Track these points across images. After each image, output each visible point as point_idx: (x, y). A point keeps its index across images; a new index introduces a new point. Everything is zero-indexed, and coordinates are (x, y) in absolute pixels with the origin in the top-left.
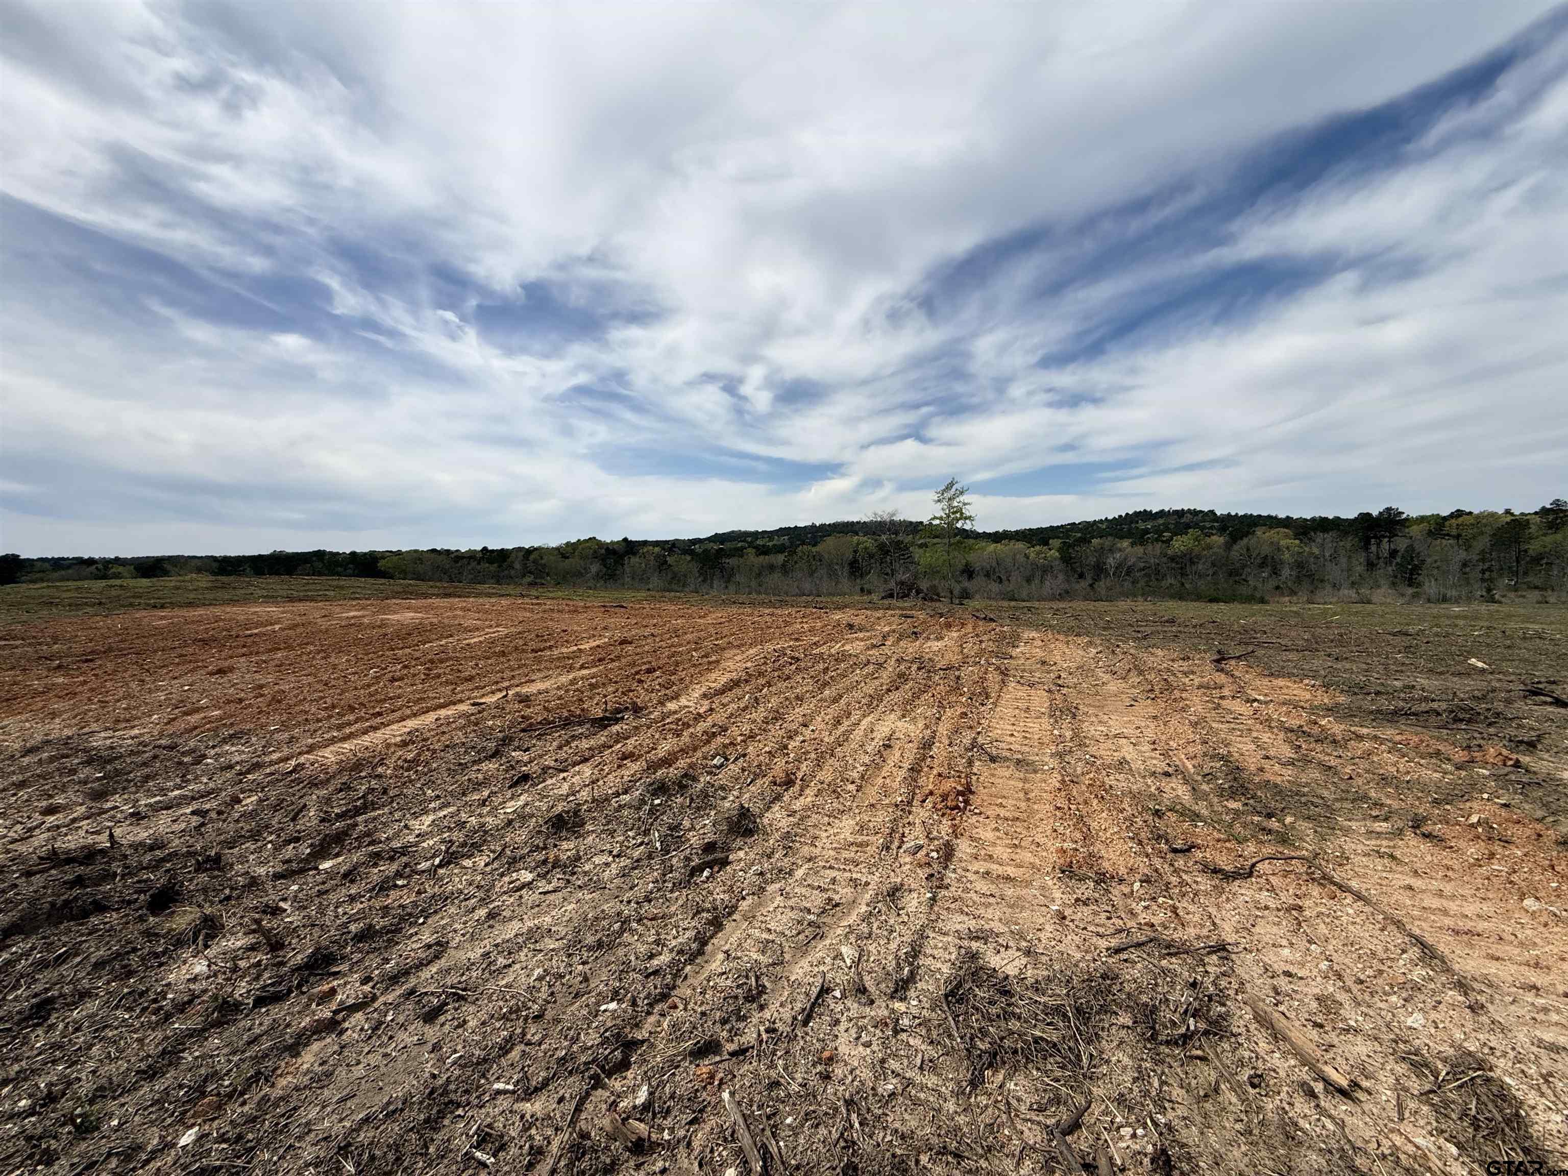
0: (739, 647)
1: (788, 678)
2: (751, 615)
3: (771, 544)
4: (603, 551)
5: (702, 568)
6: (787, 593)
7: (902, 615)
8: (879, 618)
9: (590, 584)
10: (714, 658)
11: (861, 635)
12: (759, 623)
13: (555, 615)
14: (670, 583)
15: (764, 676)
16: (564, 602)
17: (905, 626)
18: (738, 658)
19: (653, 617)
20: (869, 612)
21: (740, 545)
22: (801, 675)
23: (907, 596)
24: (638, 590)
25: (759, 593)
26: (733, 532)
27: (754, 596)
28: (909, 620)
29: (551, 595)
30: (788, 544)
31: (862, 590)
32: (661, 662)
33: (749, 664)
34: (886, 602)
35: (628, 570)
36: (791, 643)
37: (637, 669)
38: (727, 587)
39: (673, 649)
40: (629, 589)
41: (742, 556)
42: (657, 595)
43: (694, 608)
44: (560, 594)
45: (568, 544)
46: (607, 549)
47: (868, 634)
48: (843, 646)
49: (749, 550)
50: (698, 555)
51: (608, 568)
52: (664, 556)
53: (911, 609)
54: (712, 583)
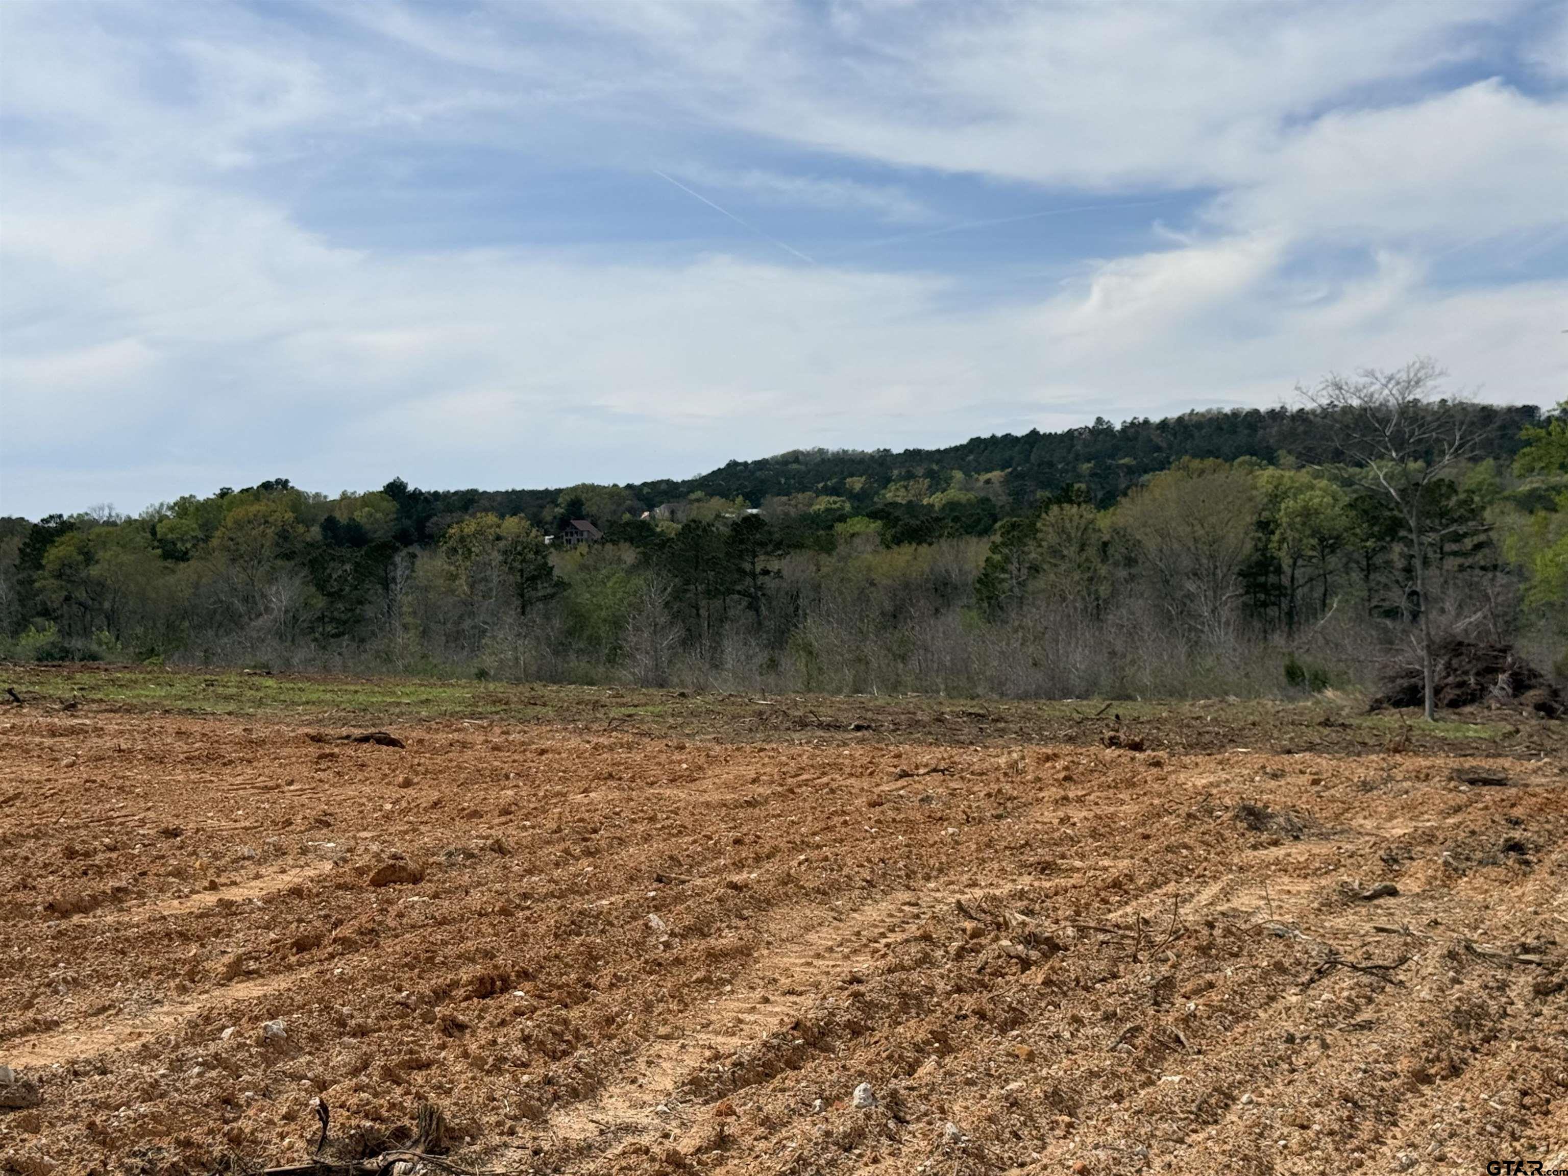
0: (823, 893)
1: (1017, 1018)
2: (870, 770)
3: (937, 500)
4: (315, 532)
5: (677, 595)
6: (999, 687)
7: (1458, 775)
8: (1366, 787)
9: (265, 655)
10: (729, 939)
11: (1297, 852)
12: (898, 804)
13: (139, 774)
14: (560, 649)
15: (923, 1011)
16: (171, 724)
17: (1475, 817)
18: (822, 938)
19: (498, 778)
20: (1324, 763)
21: (822, 504)
22: (1067, 1008)
23: (1475, 696)
24: (444, 678)
25: (894, 687)
26: (795, 457)
27: (876, 697)
28: (1490, 794)
29: (122, 697)
30: (1002, 499)
31: (1293, 674)
32: (533, 952)
33: (863, 964)
34: (1391, 719)
35: (405, 600)
36: (1025, 881)
37: (438, 979)
38: (773, 664)
39: (578, 904)
40: (409, 671)
41: (828, 547)
42: (513, 693)
43: (652, 746)
44: (153, 692)
45: (185, 506)
46: (330, 524)
47: (1324, 849)
48: (1226, 894)
49: (858, 524)
50: (664, 543)
51: (334, 596)
52: (539, 549)
53: (1495, 749)
54: (716, 648)
